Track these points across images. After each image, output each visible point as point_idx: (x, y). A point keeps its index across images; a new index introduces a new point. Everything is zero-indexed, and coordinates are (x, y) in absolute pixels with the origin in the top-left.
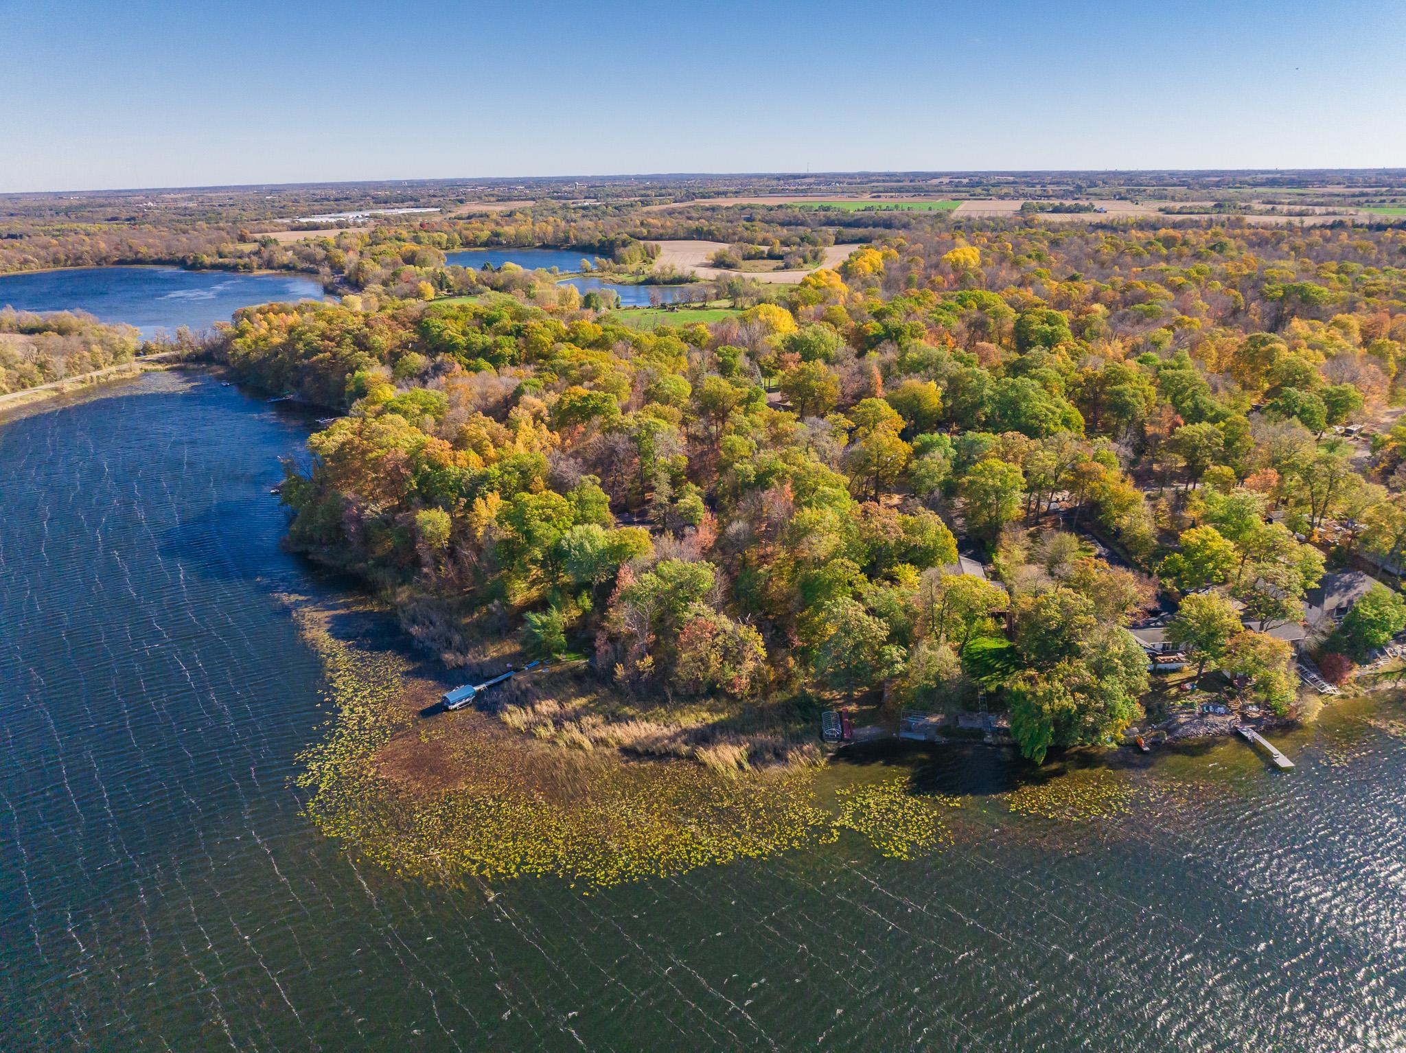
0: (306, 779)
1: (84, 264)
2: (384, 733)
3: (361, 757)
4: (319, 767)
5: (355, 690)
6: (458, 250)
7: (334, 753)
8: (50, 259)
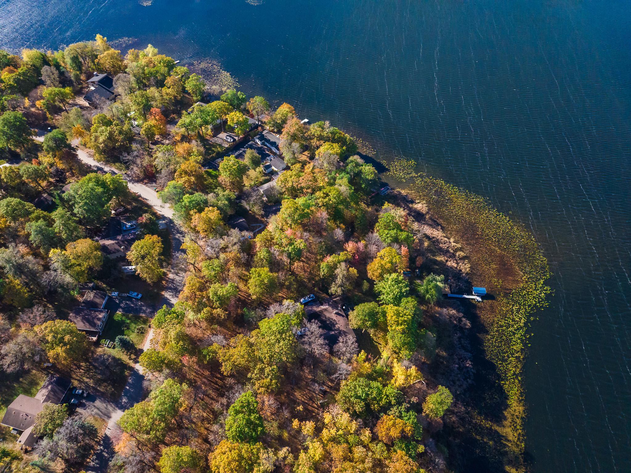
0: (547, 290)
2: (513, 296)
3: (526, 288)
4: (541, 294)
5: (514, 334)
7: (534, 297)
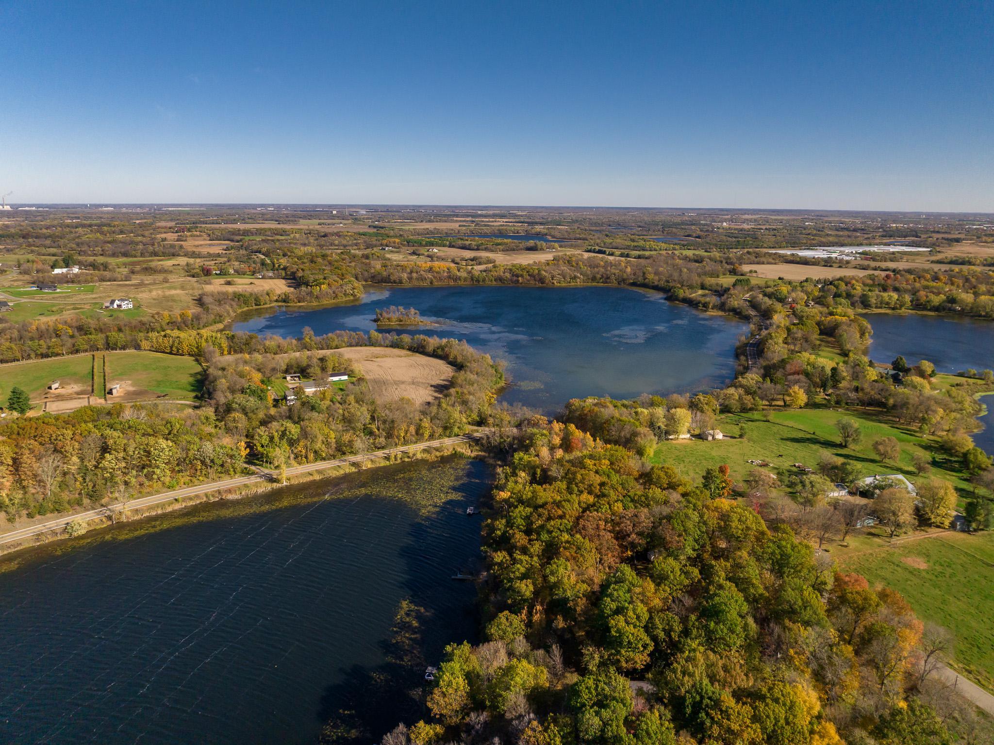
1: (610, 283)
6: (903, 311)
8: (591, 277)
